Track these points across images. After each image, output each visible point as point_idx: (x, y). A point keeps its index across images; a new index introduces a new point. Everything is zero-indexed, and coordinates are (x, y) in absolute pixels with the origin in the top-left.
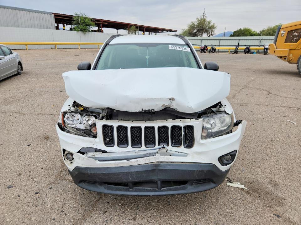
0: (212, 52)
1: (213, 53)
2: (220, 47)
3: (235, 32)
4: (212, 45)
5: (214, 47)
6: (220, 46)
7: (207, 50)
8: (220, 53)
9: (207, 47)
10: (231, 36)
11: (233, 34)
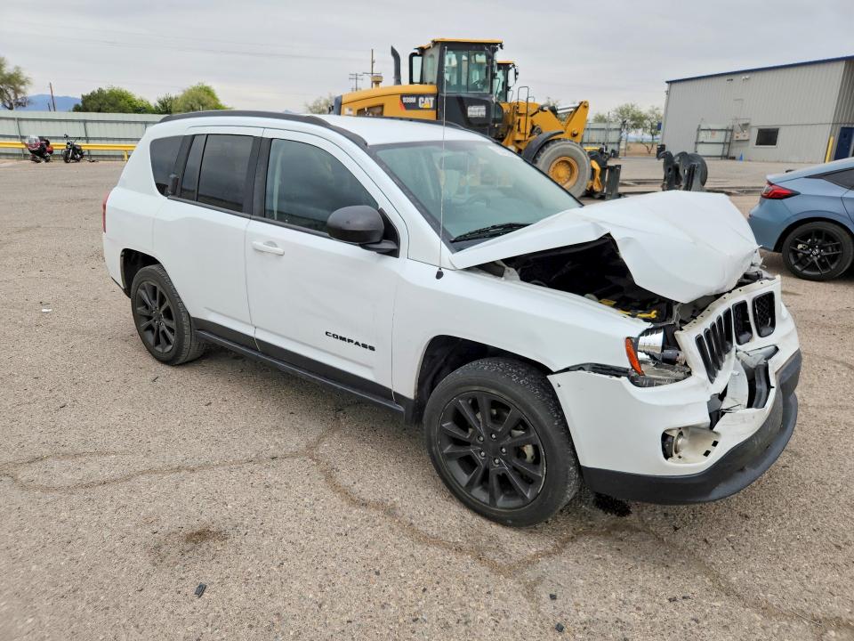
0: (73, 158)
1: (78, 160)
2: (92, 143)
3: (86, 99)
4: (67, 137)
5: (78, 143)
6: (90, 141)
7: (51, 152)
8: (101, 162)
9: (48, 143)
10: (77, 109)
11: (81, 104)
